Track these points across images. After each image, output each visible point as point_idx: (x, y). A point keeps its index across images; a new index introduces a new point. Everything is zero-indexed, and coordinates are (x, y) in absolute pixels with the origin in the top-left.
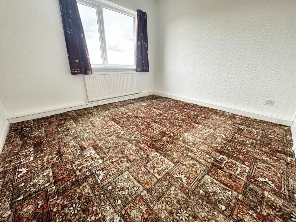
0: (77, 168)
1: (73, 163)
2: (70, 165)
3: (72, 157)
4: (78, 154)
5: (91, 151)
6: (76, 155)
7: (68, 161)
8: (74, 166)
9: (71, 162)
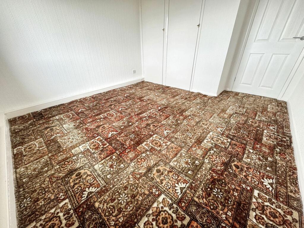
0: (227, 143)
1: (226, 148)
2: (229, 149)
3: (222, 152)
4: (216, 150)
5: (206, 143)
6: (218, 150)
7: (228, 152)
8: (227, 146)
9: (226, 150)
